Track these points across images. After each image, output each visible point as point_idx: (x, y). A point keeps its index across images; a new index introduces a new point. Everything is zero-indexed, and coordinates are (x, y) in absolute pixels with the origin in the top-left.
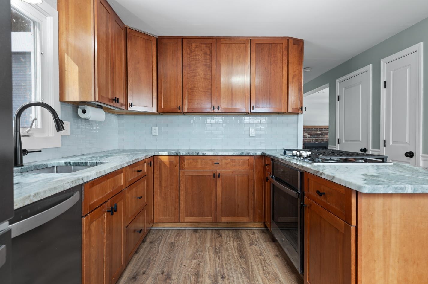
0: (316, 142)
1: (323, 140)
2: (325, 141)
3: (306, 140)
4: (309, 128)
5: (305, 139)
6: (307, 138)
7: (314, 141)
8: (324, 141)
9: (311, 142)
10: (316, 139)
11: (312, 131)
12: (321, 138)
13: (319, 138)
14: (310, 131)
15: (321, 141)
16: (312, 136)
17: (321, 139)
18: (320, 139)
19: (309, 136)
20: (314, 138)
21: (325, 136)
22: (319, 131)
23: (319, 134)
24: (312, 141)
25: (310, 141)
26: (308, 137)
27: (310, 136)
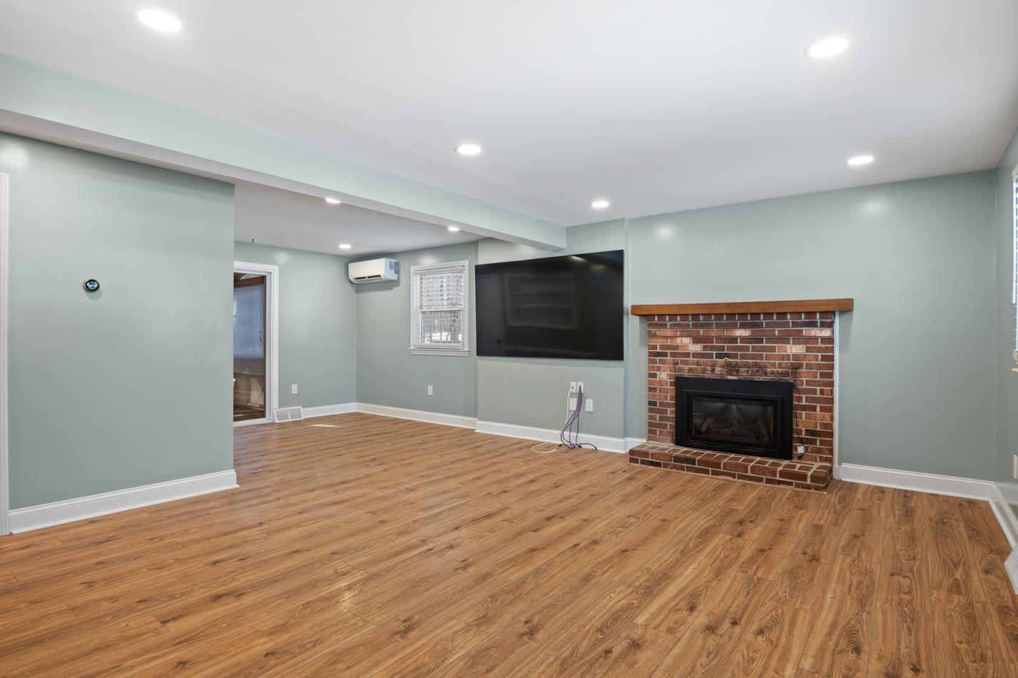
0: (730, 377)
1: (761, 368)
2: (773, 373)
3: (687, 367)
4: (695, 316)
5: (683, 362)
6: (687, 355)
7: (718, 370)
8: (766, 374)
9: (708, 375)
10: (729, 365)
11: (710, 326)
12: (753, 357)
13: (743, 357)
14: (702, 326)
15: (754, 373)
16: (712, 348)
17: (755, 365)
18: (746, 365)
19: (697, 348)
20: (719, 356)
21: (773, 349)
22: (744, 326)
23: (744, 339)
24: (713, 370)
25: (704, 371)
26: (696, 355)
27: (705, 348)
